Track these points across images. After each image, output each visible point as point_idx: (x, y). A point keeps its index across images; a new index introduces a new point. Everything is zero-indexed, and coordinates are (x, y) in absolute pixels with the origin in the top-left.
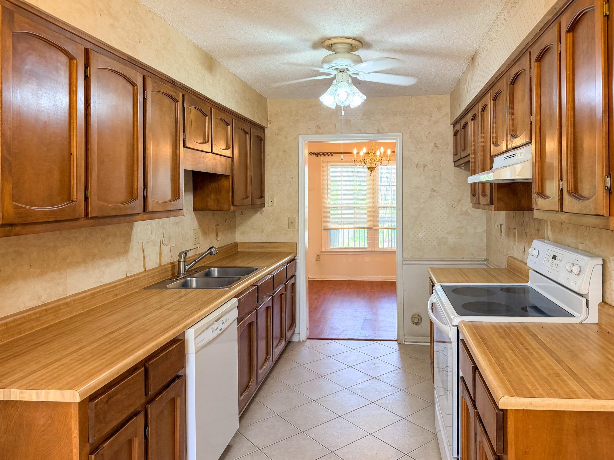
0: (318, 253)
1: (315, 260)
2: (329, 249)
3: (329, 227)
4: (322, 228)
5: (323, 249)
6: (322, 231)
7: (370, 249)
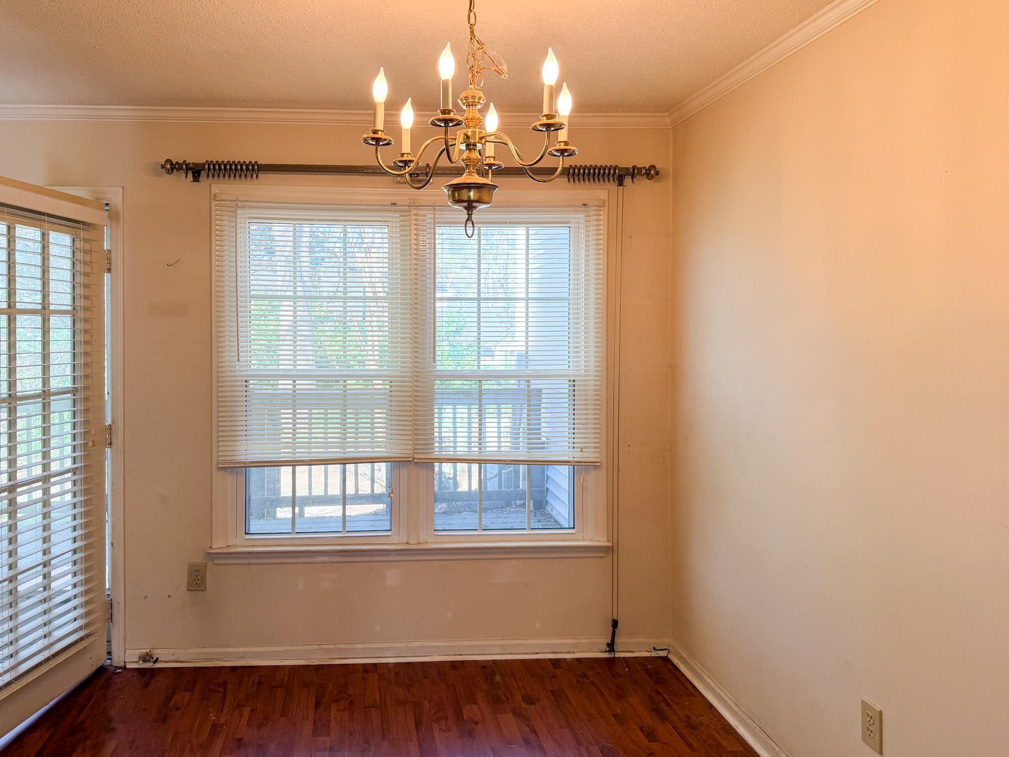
0: (198, 560)
1: (184, 586)
2: (241, 544)
3: (242, 458)
4: (214, 461)
5: (218, 545)
6: (215, 473)
7: (397, 541)
